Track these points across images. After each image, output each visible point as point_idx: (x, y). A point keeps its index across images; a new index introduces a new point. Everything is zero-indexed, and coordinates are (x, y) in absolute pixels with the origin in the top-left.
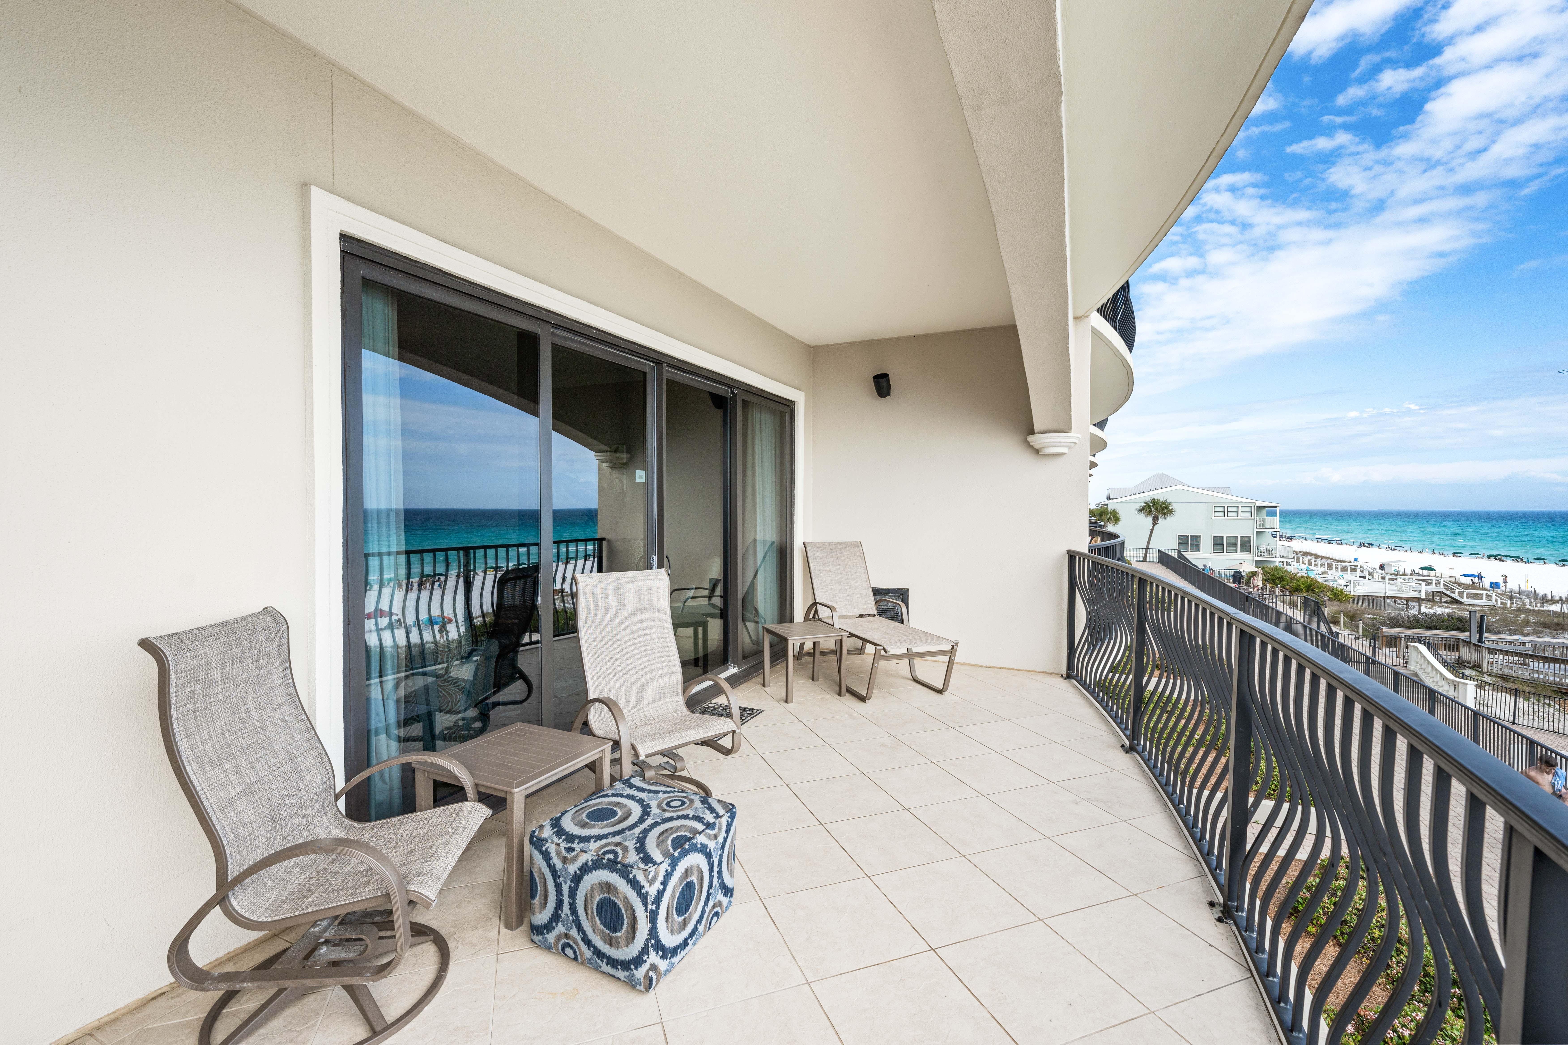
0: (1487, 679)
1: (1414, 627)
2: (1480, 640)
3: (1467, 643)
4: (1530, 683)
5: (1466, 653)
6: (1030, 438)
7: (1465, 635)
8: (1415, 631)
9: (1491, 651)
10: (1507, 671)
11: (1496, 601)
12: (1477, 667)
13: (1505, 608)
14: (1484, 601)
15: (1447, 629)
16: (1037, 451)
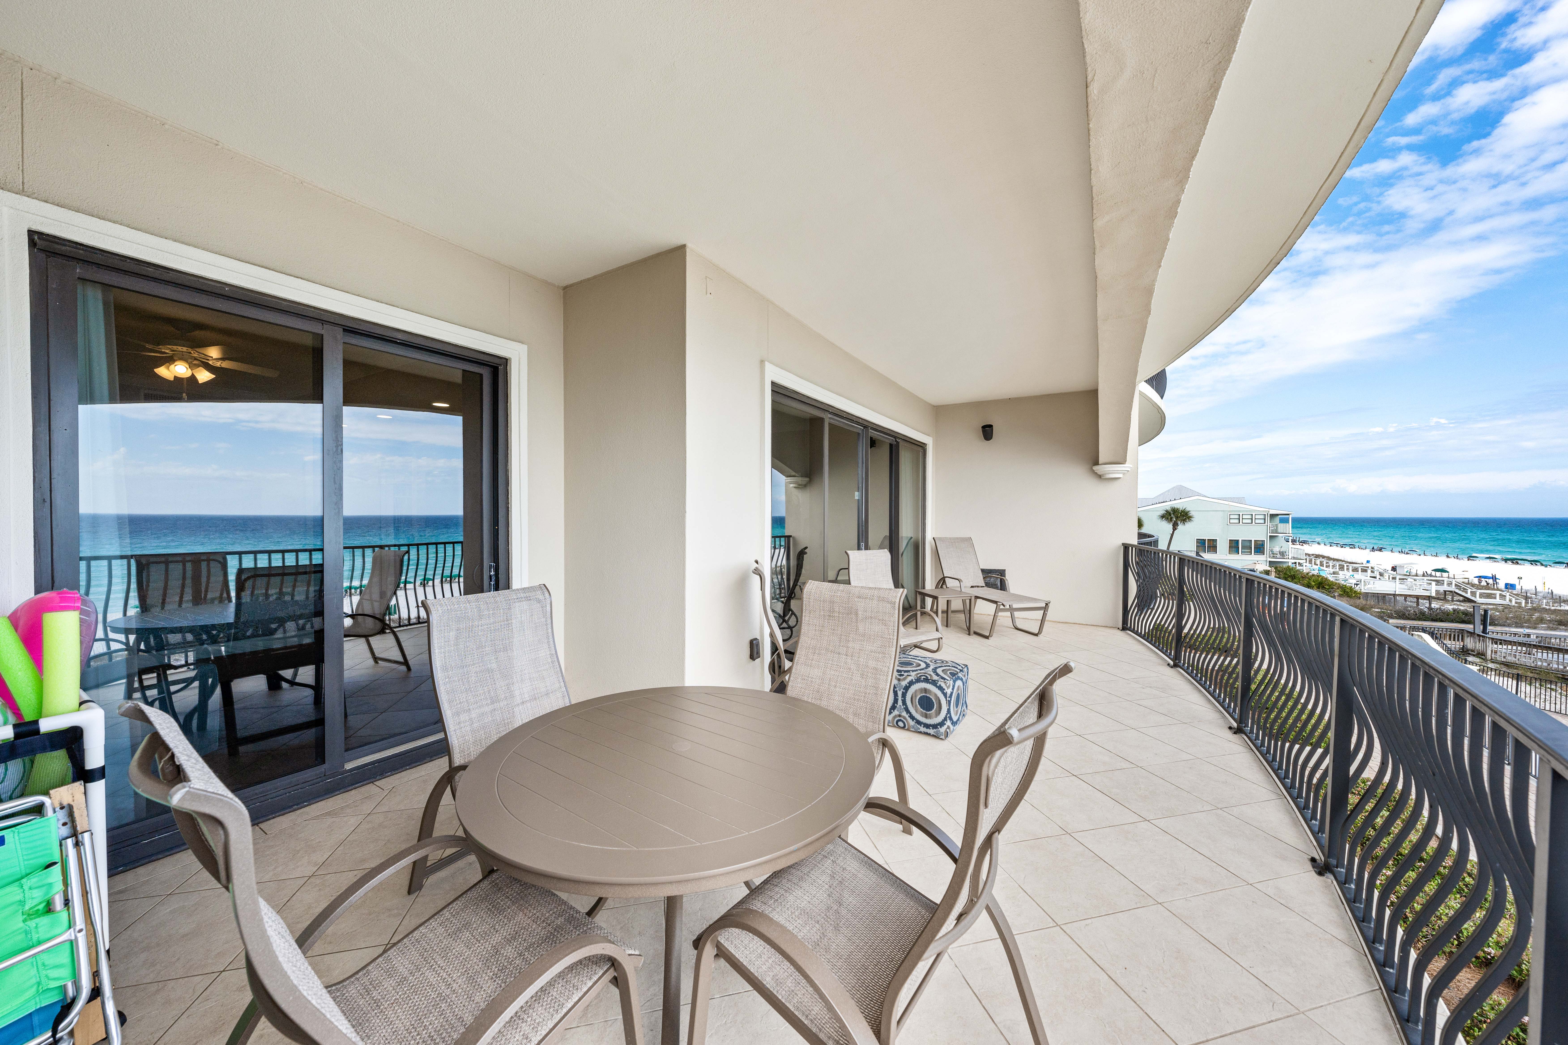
0: (1491, 665)
1: (1420, 619)
2: (1484, 631)
3: (1472, 634)
4: (1533, 669)
5: (1470, 643)
6: (1095, 468)
7: (1469, 627)
8: (1420, 623)
9: (1495, 641)
10: (1510, 659)
11: (1510, 600)
12: (1481, 655)
13: (1520, 607)
14: (1498, 601)
15: (1452, 621)
16: (1100, 477)
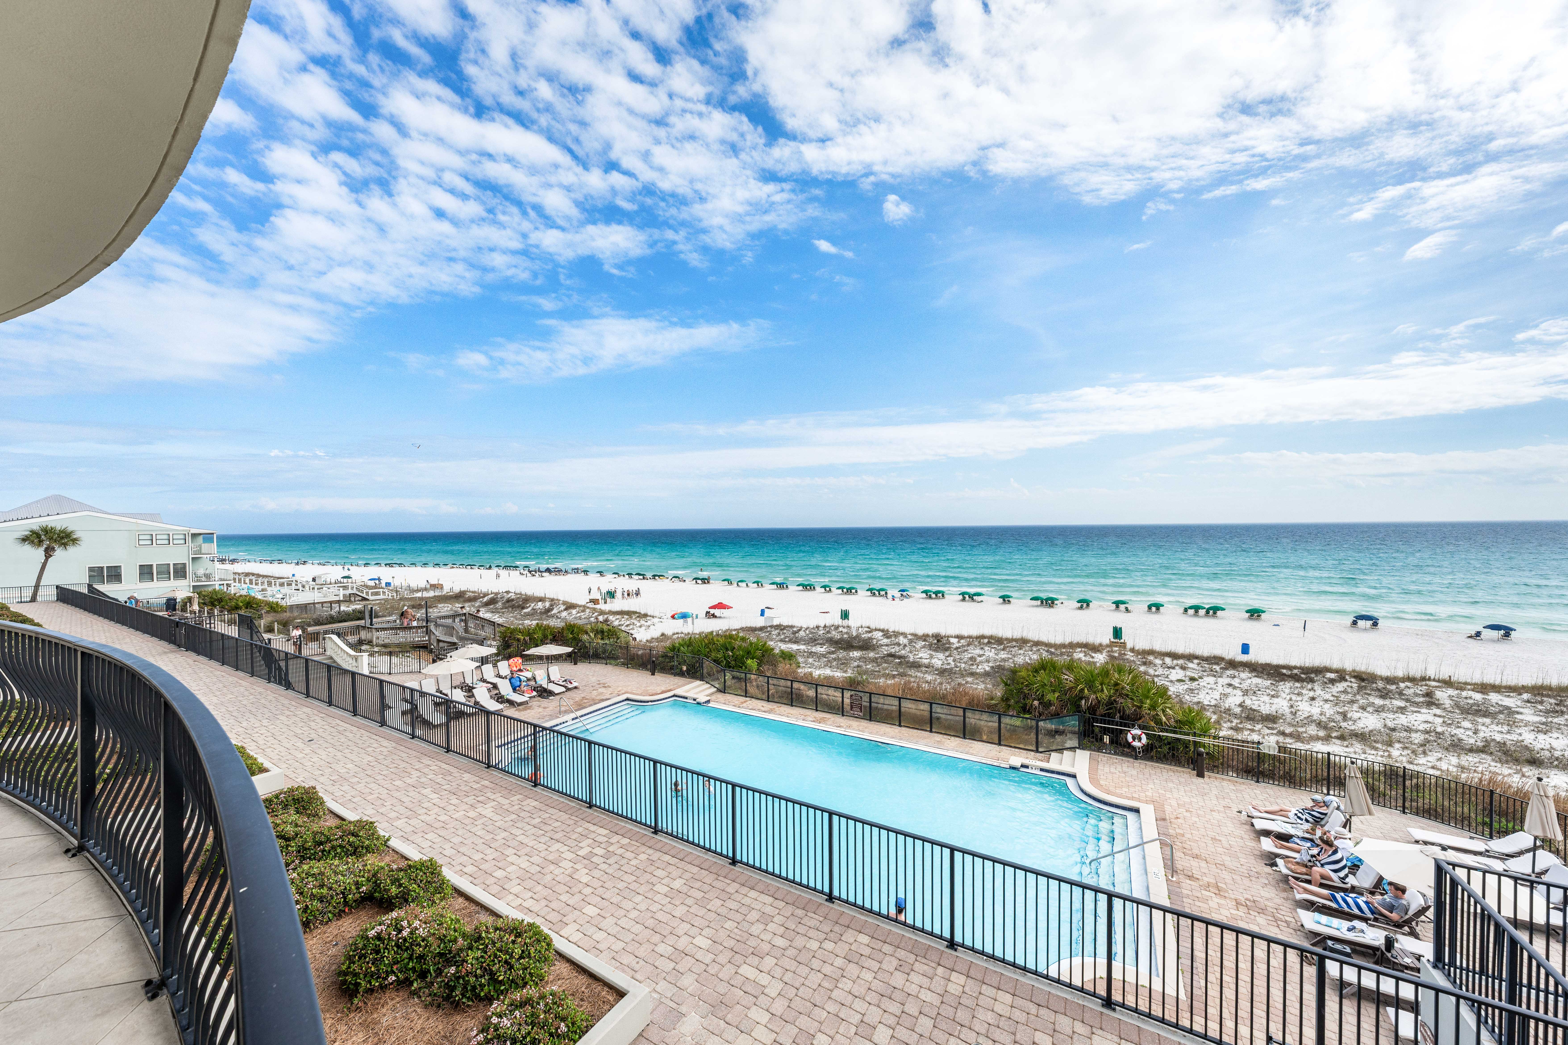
0: (376, 649)
1: (330, 623)
2: (371, 624)
3: (364, 627)
4: (399, 645)
5: (364, 635)
7: (362, 623)
8: (330, 626)
9: (377, 630)
10: (387, 641)
11: (388, 595)
12: (370, 642)
13: (393, 599)
14: (381, 597)
15: (352, 620)
